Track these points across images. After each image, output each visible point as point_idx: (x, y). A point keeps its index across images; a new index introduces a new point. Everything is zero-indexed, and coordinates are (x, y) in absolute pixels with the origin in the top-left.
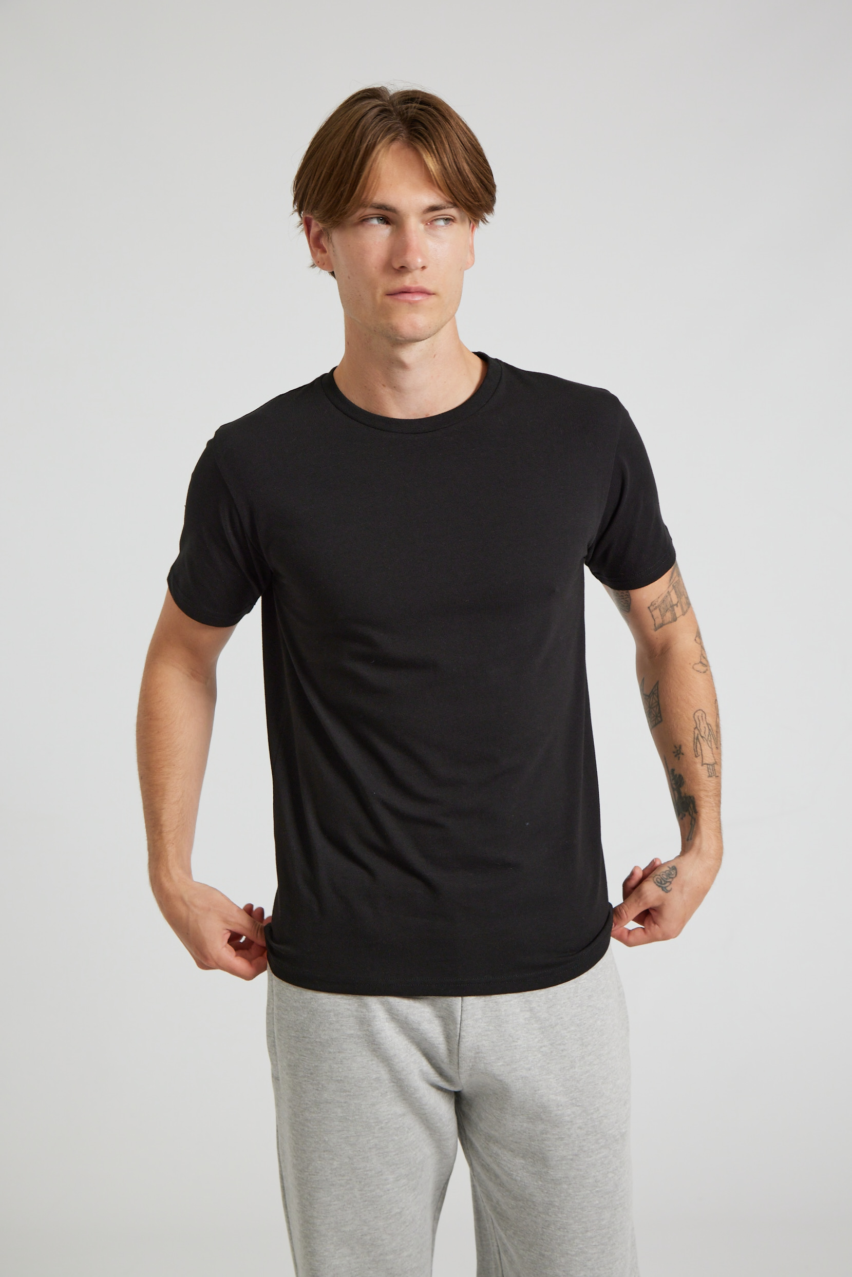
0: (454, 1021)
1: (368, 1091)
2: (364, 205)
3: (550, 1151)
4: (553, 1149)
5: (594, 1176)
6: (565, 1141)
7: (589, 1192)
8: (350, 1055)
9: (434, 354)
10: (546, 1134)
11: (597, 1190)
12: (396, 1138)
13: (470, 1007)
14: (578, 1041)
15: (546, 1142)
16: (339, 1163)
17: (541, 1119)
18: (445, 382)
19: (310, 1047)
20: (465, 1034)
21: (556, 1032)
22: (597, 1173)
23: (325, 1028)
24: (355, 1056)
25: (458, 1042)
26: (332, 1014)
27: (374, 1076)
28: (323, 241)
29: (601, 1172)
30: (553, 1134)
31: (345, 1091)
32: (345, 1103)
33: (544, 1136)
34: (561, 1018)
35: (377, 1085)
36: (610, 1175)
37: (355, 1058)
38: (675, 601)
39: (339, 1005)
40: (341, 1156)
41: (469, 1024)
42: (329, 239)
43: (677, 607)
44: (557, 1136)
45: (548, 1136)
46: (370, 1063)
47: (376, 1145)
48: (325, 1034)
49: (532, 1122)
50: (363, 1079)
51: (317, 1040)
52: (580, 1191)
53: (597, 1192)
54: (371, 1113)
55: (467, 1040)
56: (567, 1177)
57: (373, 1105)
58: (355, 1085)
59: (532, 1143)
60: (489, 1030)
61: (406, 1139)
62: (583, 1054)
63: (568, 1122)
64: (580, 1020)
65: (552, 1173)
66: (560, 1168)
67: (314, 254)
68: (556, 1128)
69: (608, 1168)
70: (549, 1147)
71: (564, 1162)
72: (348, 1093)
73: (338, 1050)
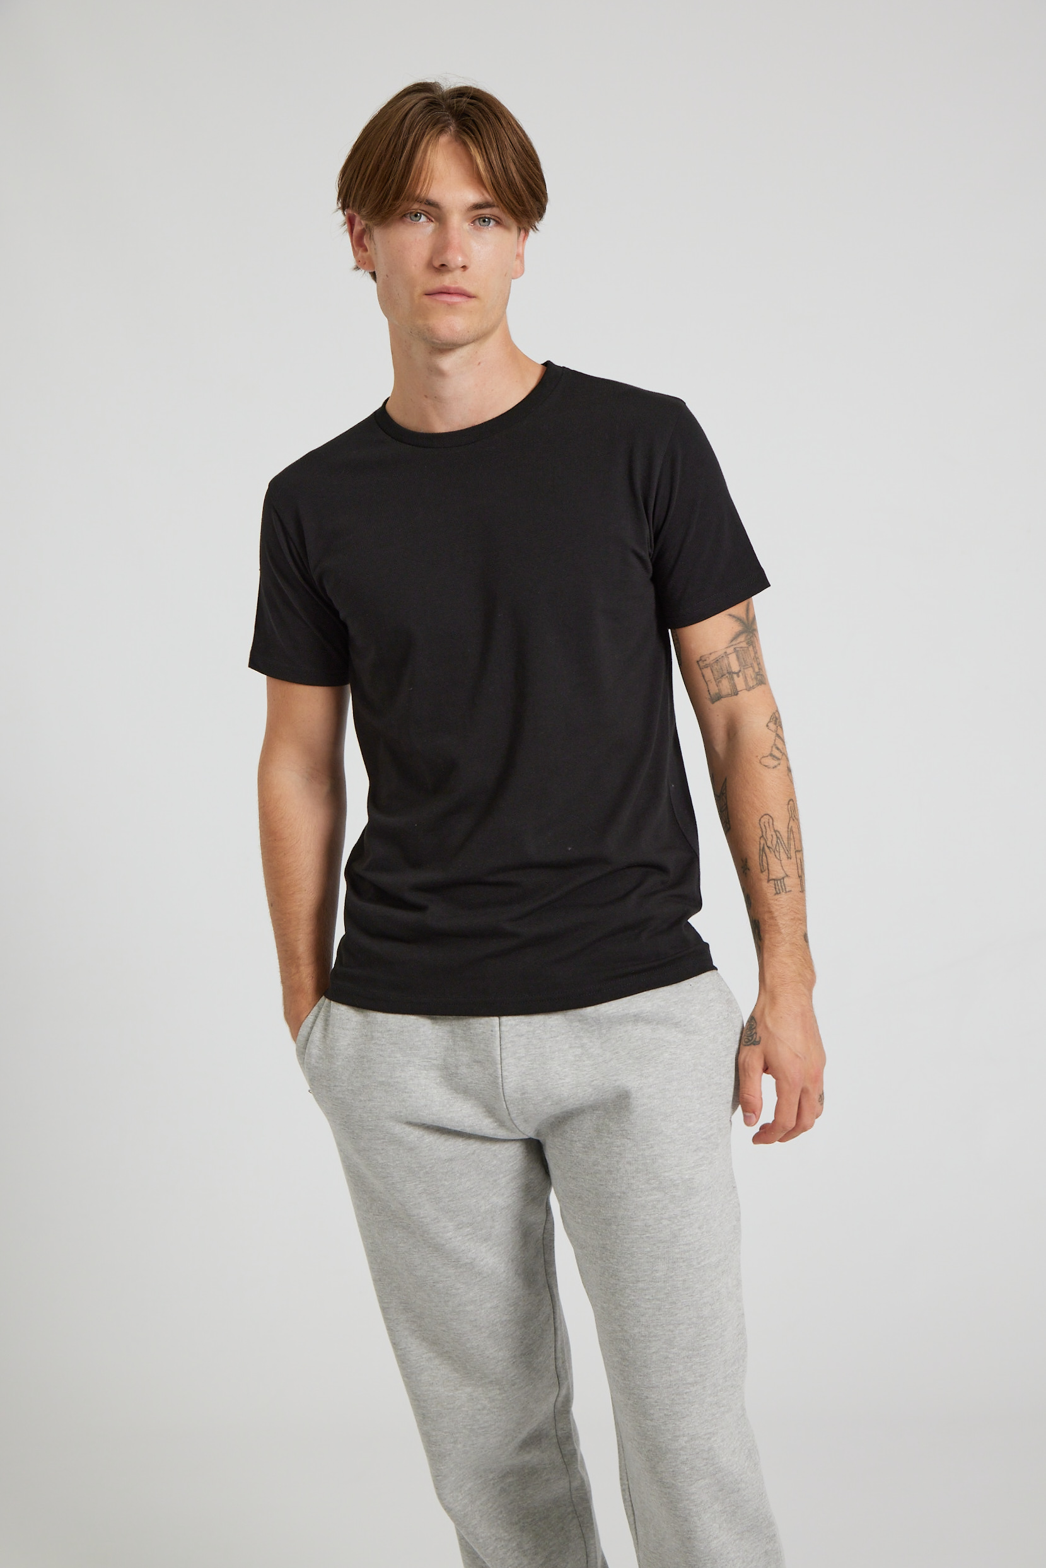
12: (446, 1183)
18: (493, 390)
19: (341, 1096)
20: (508, 1074)
28: (365, 241)
38: (735, 668)
41: (511, 1063)
42: (371, 237)
43: (739, 677)
47: (424, 1189)
48: (357, 1082)
55: (510, 1080)
61: (458, 1185)
67: (355, 253)
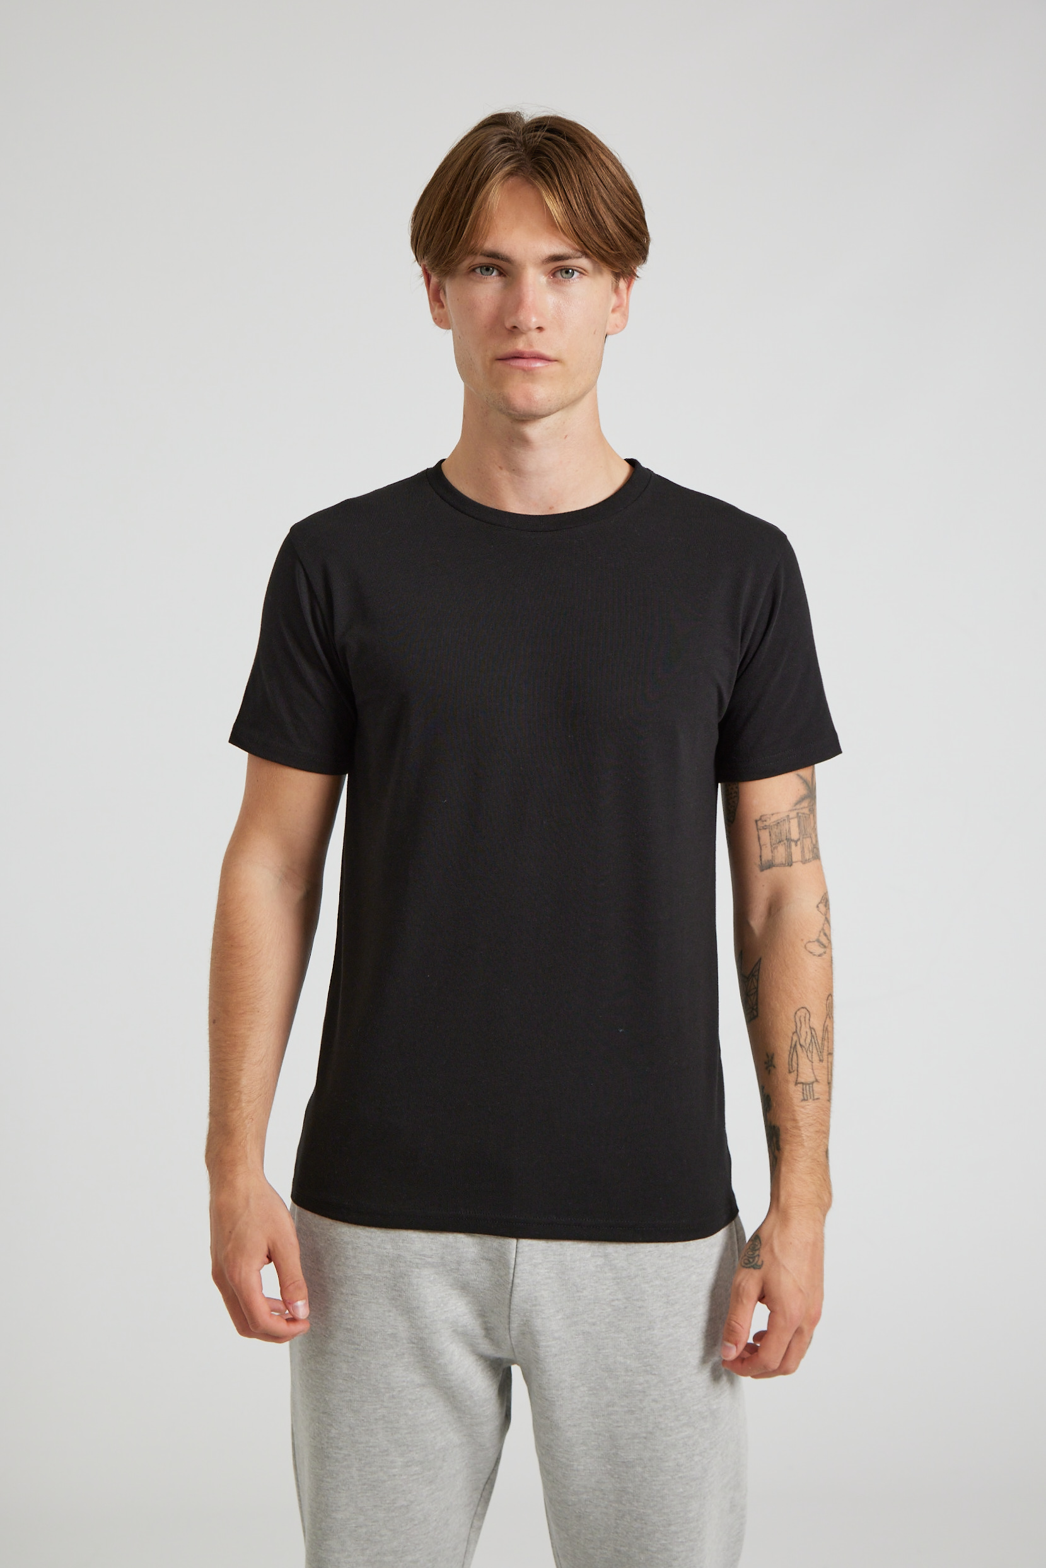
0: (506, 1265)
1: (381, 1348)
2: (473, 252)
3: (619, 1427)
4: (622, 1424)
5: (675, 1459)
7: (670, 1478)
8: (364, 1300)
9: (565, 434)
10: (614, 1408)
11: (680, 1475)
13: (527, 1249)
14: (662, 1298)
15: (613, 1417)
16: (337, 1431)
18: (577, 471)
21: (635, 1285)
22: (679, 1456)
23: (340, 1263)
24: (370, 1302)
25: (510, 1290)
26: (350, 1246)
27: (390, 1331)
29: (684, 1454)
30: (623, 1408)
31: (354, 1343)
32: (352, 1357)
33: (612, 1410)
34: (644, 1269)
35: (391, 1343)
36: (696, 1458)
37: (370, 1304)
38: (794, 835)
39: (359, 1237)
40: (340, 1423)
42: (445, 292)
43: (796, 846)
45: (617, 1409)
46: (387, 1314)
49: (594, 1394)
50: (376, 1333)
51: (330, 1276)
53: (681, 1477)
54: (381, 1376)
56: (641, 1459)
57: (385, 1366)
58: (366, 1338)
62: (667, 1314)
64: (668, 1273)
65: (622, 1454)
66: (632, 1448)
68: (625, 1398)
69: (693, 1450)
70: (618, 1422)
71: (636, 1441)
72: (356, 1346)
73: (351, 1292)
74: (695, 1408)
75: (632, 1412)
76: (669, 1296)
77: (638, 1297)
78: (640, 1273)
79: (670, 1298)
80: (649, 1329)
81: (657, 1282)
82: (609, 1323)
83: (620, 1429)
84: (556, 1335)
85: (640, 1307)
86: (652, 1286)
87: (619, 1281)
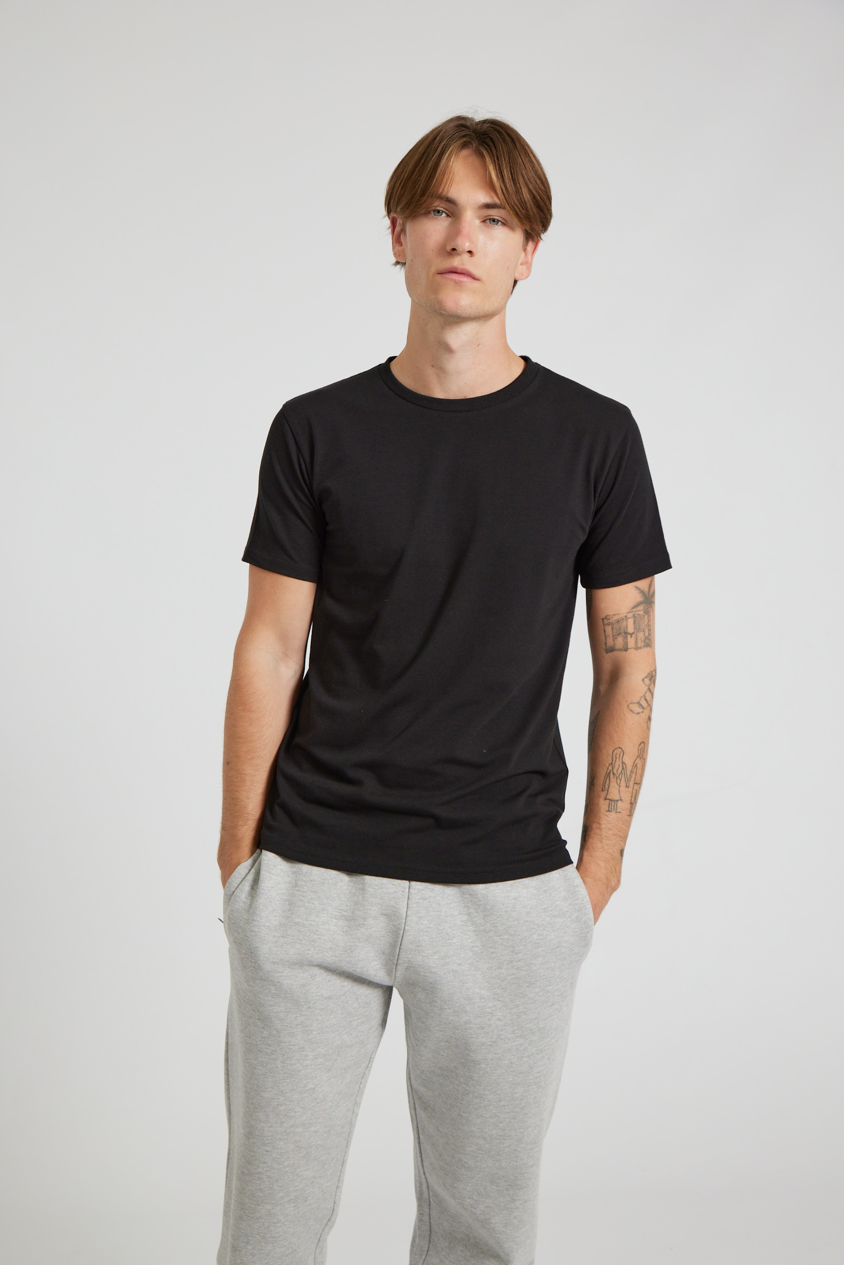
4: (475, 1036)
6: (485, 1030)
10: (469, 1024)
15: (468, 1031)
17: (466, 1012)
20: (409, 929)
28: (402, 238)
30: (475, 1024)
33: (467, 1025)
38: (631, 629)
41: (413, 920)
43: (631, 637)
44: (478, 1026)
45: (471, 1025)
52: (496, 1070)
55: (410, 934)
59: (457, 1031)
60: (430, 928)
63: (489, 1013)
65: (473, 1055)
70: (472, 1034)
71: (483, 1047)
74: (528, 1026)
75: (483, 1028)
76: (514, 947)
77: (491, 945)
78: (493, 929)
79: (515, 949)
80: (499, 968)
81: (506, 937)
82: (470, 963)
83: (473, 1039)
84: (433, 970)
85: (492, 953)
86: (501, 939)
87: (478, 933)
